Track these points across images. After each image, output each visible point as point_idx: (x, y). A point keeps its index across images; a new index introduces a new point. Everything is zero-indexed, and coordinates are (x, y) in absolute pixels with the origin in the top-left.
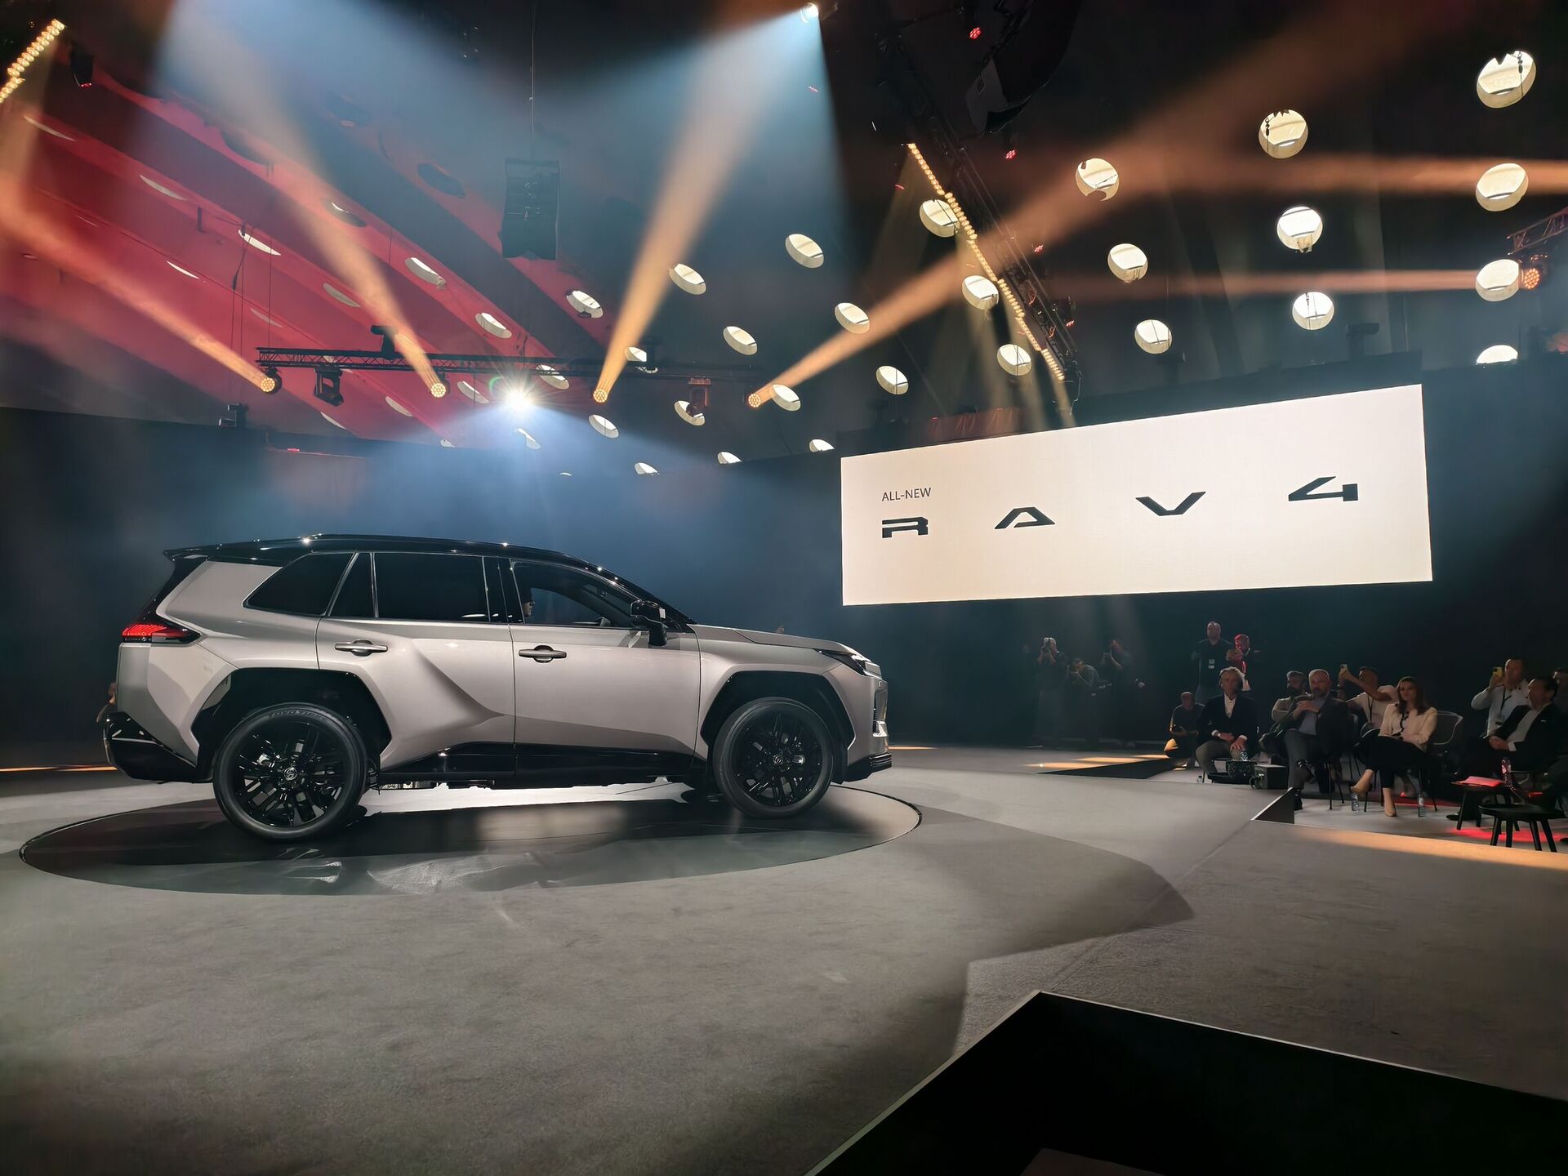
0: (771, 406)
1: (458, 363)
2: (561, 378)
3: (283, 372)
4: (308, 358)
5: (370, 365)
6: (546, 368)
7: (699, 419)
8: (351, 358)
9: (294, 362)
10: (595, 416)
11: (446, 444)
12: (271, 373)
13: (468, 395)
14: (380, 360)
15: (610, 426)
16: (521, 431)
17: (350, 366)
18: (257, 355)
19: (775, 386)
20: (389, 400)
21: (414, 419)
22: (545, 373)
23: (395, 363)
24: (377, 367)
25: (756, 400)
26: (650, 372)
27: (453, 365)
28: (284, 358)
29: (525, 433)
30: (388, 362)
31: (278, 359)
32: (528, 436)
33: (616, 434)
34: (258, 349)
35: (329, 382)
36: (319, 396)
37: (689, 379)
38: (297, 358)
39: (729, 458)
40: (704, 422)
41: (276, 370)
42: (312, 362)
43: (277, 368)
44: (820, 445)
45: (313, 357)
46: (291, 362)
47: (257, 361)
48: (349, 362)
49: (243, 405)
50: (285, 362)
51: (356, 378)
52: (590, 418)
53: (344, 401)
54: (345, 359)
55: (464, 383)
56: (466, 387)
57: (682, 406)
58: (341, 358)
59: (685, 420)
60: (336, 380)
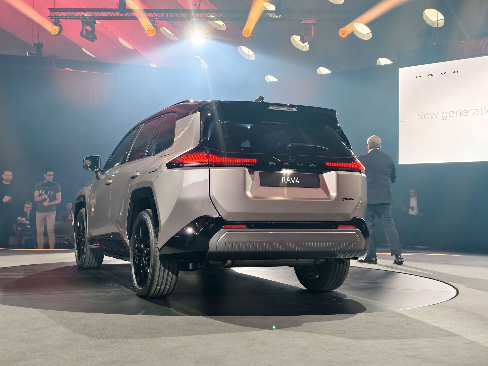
0: (353, 36)
1: (163, 15)
2: (221, 23)
3: (63, 22)
4: (77, 14)
5: (112, 17)
6: (211, 16)
7: (306, 47)
8: (101, 13)
9: (69, 16)
10: (241, 46)
11: (153, 65)
12: (56, 23)
13: (166, 35)
14: (118, 14)
15: (251, 53)
16: (197, 56)
17: (101, 18)
18: (49, 13)
19: (355, 24)
20: (120, 40)
21: (135, 51)
22: (212, 20)
23: (126, 15)
24: (116, 18)
25: (344, 32)
26: (277, 17)
27: (159, 16)
28: (64, 14)
29: (200, 58)
30: (122, 15)
31: (60, 15)
32: (202, 61)
33: (254, 58)
34: (49, 9)
35: (89, 28)
36: (83, 36)
37: (302, 20)
38: (71, 14)
39: (324, 71)
40: (308, 48)
41: (59, 21)
42: (79, 16)
43: (60, 20)
44: (383, 61)
45: (79, 13)
46: (67, 16)
47: (49, 16)
48: (100, 15)
49: (40, 43)
50: (64, 16)
51: (103, 26)
52: (238, 48)
53: (97, 39)
54: (97, 14)
55: (164, 28)
56: (165, 31)
57: (296, 39)
58: (94, 13)
59: (297, 47)
60: (93, 27)
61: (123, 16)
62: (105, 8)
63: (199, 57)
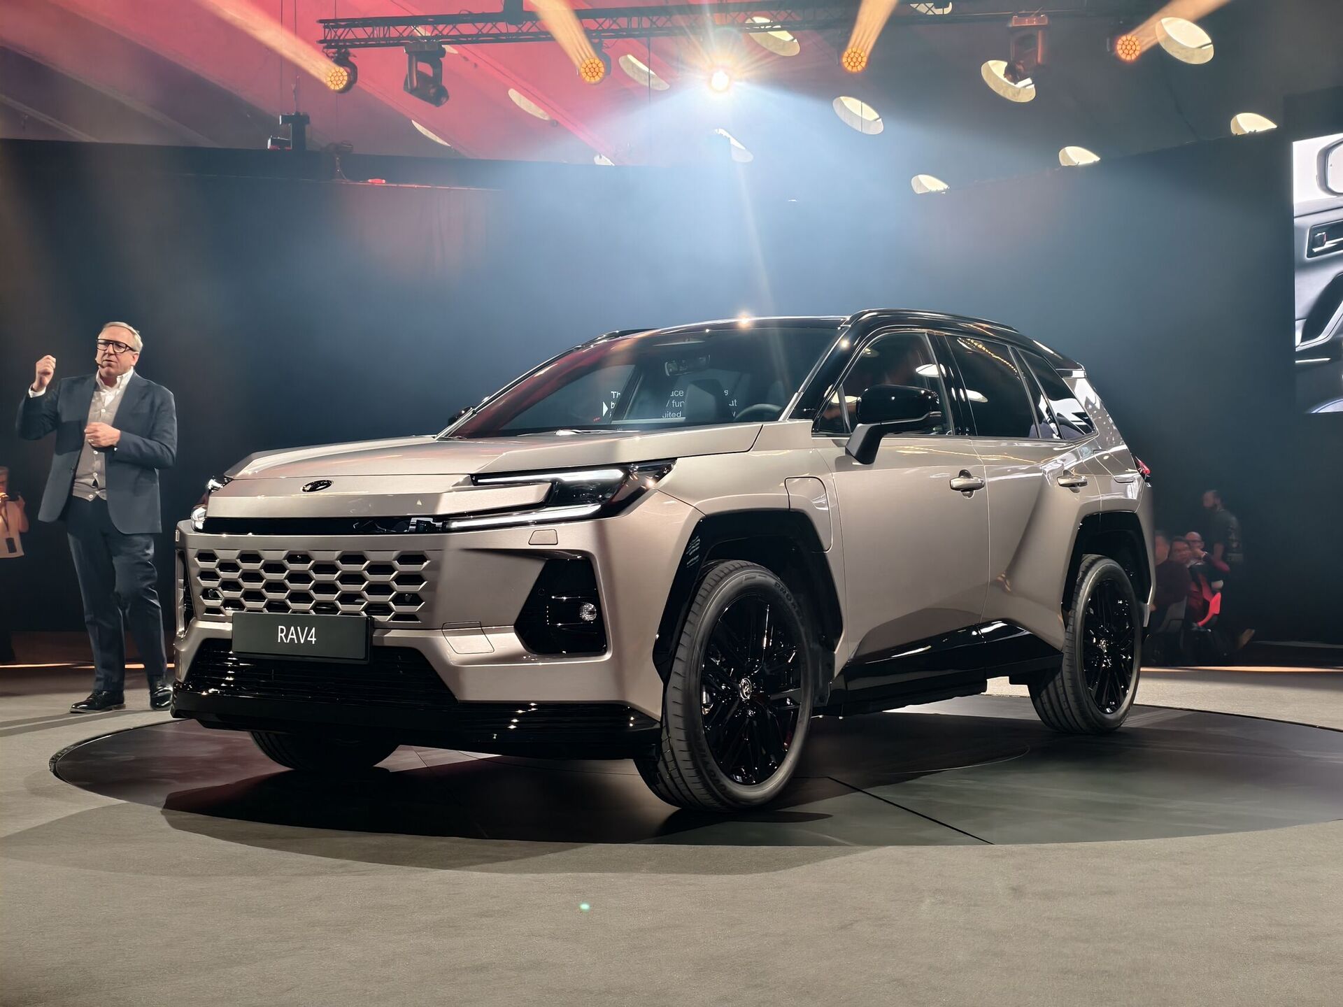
0: (1157, 56)
1: (623, 22)
2: (785, 36)
3: (357, 55)
4: (394, 32)
5: (488, 35)
6: (759, 20)
7: (1025, 90)
8: (459, 26)
9: (373, 39)
10: (842, 98)
11: (603, 161)
12: (342, 60)
13: (636, 77)
14: (502, 27)
15: (869, 114)
16: (722, 131)
17: (456, 40)
18: (320, 31)
19: (1164, 21)
20: (514, 95)
21: (554, 124)
22: (761, 29)
23: (525, 29)
24: (497, 38)
25: (1130, 47)
26: (939, 11)
27: (614, 27)
28: (360, 33)
29: (728, 136)
30: (513, 29)
31: (350, 36)
32: (733, 141)
33: (879, 127)
34: (321, 21)
35: (426, 68)
36: (413, 91)
37: (1009, 18)
38: (378, 32)
39: (1079, 156)
40: (1033, 95)
41: (349, 54)
42: (400, 38)
43: (351, 50)
44: (1250, 123)
45: (401, 28)
46: (369, 39)
47: (321, 42)
48: (454, 33)
49: (301, 114)
50: (360, 40)
51: (466, 59)
52: (835, 100)
53: (448, 97)
54: (445, 29)
55: (630, 57)
56: (633, 65)
57: (996, 69)
58: (441, 27)
59: (1001, 93)
60: (437, 65)
61: (515, 31)
62: (467, 13)
63: (725, 134)
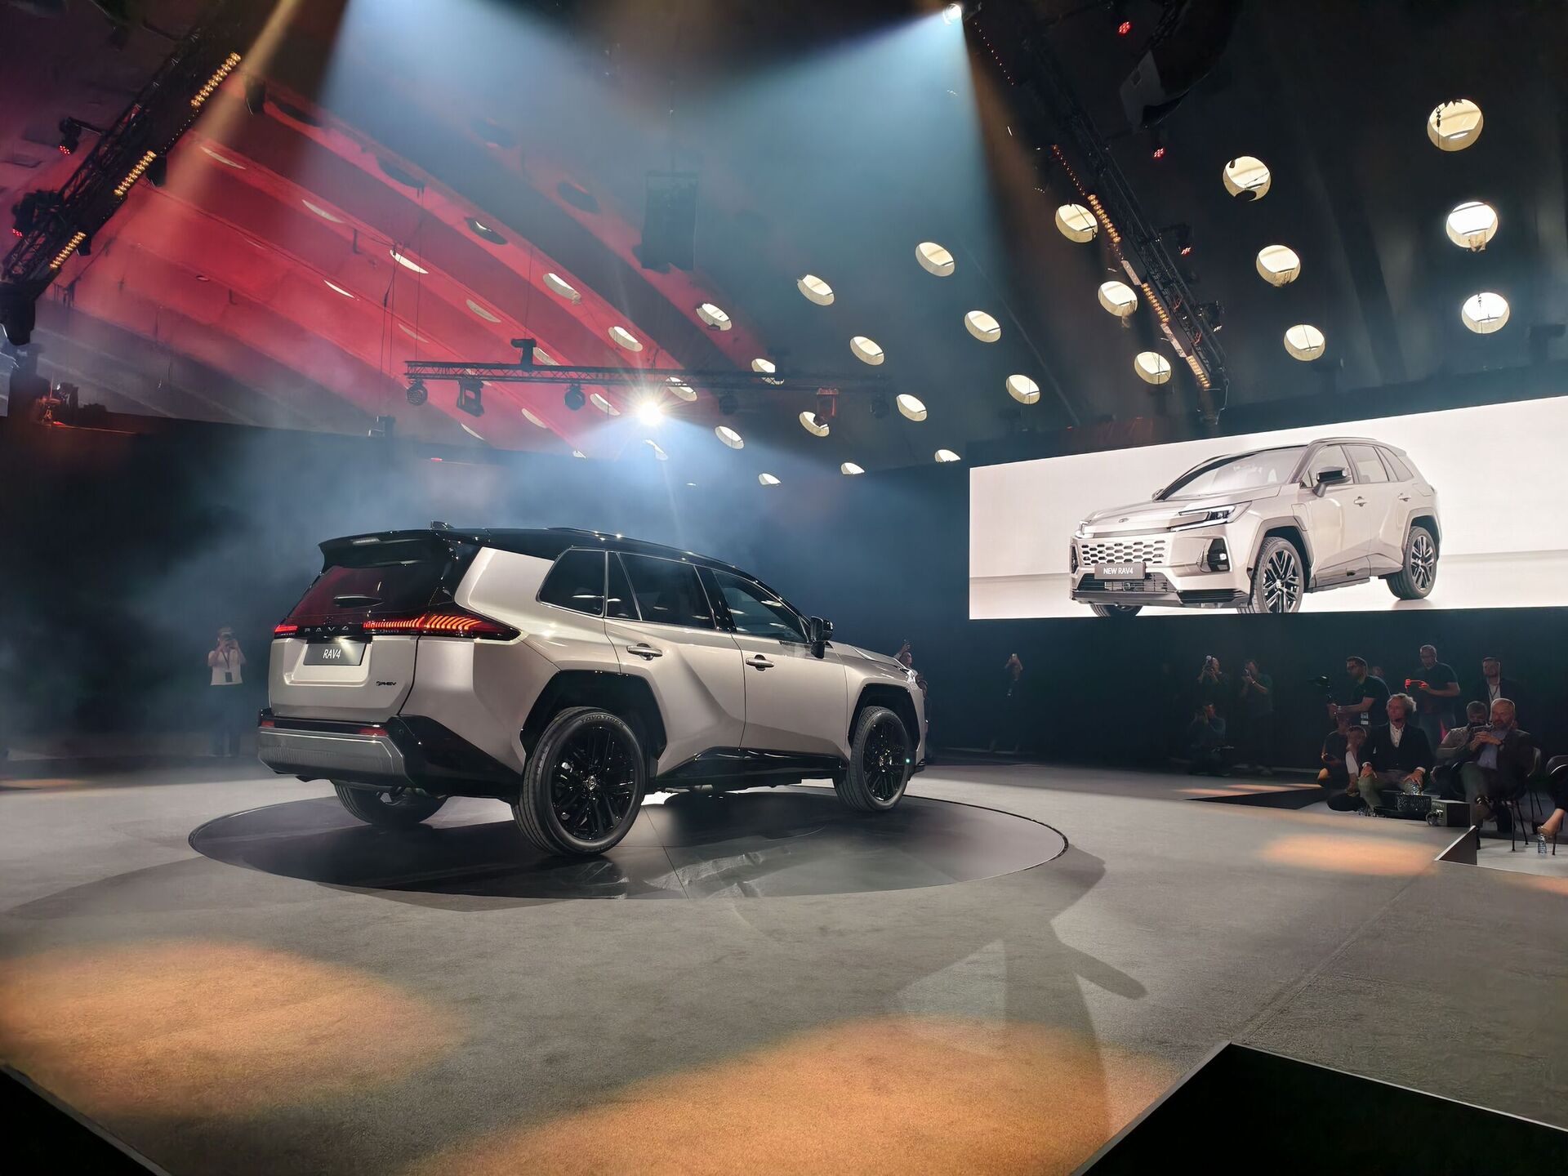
1: (593, 375)
2: (689, 390)
3: (428, 384)
4: (451, 371)
5: (509, 377)
6: (674, 380)
7: (824, 431)
8: (492, 370)
9: (439, 375)
10: (721, 427)
11: (578, 454)
12: (417, 385)
13: (600, 407)
14: (520, 373)
15: (736, 437)
16: (650, 442)
17: (490, 379)
18: (404, 368)
19: (902, 396)
20: (525, 412)
21: (548, 430)
22: (674, 385)
23: (534, 375)
24: (516, 379)
26: (778, 383)
27: (588, 377)
28: (430, 370)
29: (654, 444)
30: (526, 374)
31: (424, 372)
32: (657, 448)
33: (741, 445)
34: (406, 362)
35: (471, 394)
36: (462, 407)
37: (817, 389)
38: (442, 371)
39: (852, 469)
40: (828, 433)
41: (423, 382)
42: (456, 375)
43: (423, 380)
44: (946, 456)
45: (456, 369)
46: (436, 374)
47: (405, 374)
48: (489, 374)
49: (391, 416)
50: (431, 375)
51: (496, 389)
52: (716, 429)
53: (484, 412)
54: (485, 372)
55: (597, 395)
56: (599, 400)
57: (808, 417)
58: (481, 370)
59: (810, 430)
60: (478, 393)
61: (529, 376)
62: (498, 363)
63: (652, 443)
